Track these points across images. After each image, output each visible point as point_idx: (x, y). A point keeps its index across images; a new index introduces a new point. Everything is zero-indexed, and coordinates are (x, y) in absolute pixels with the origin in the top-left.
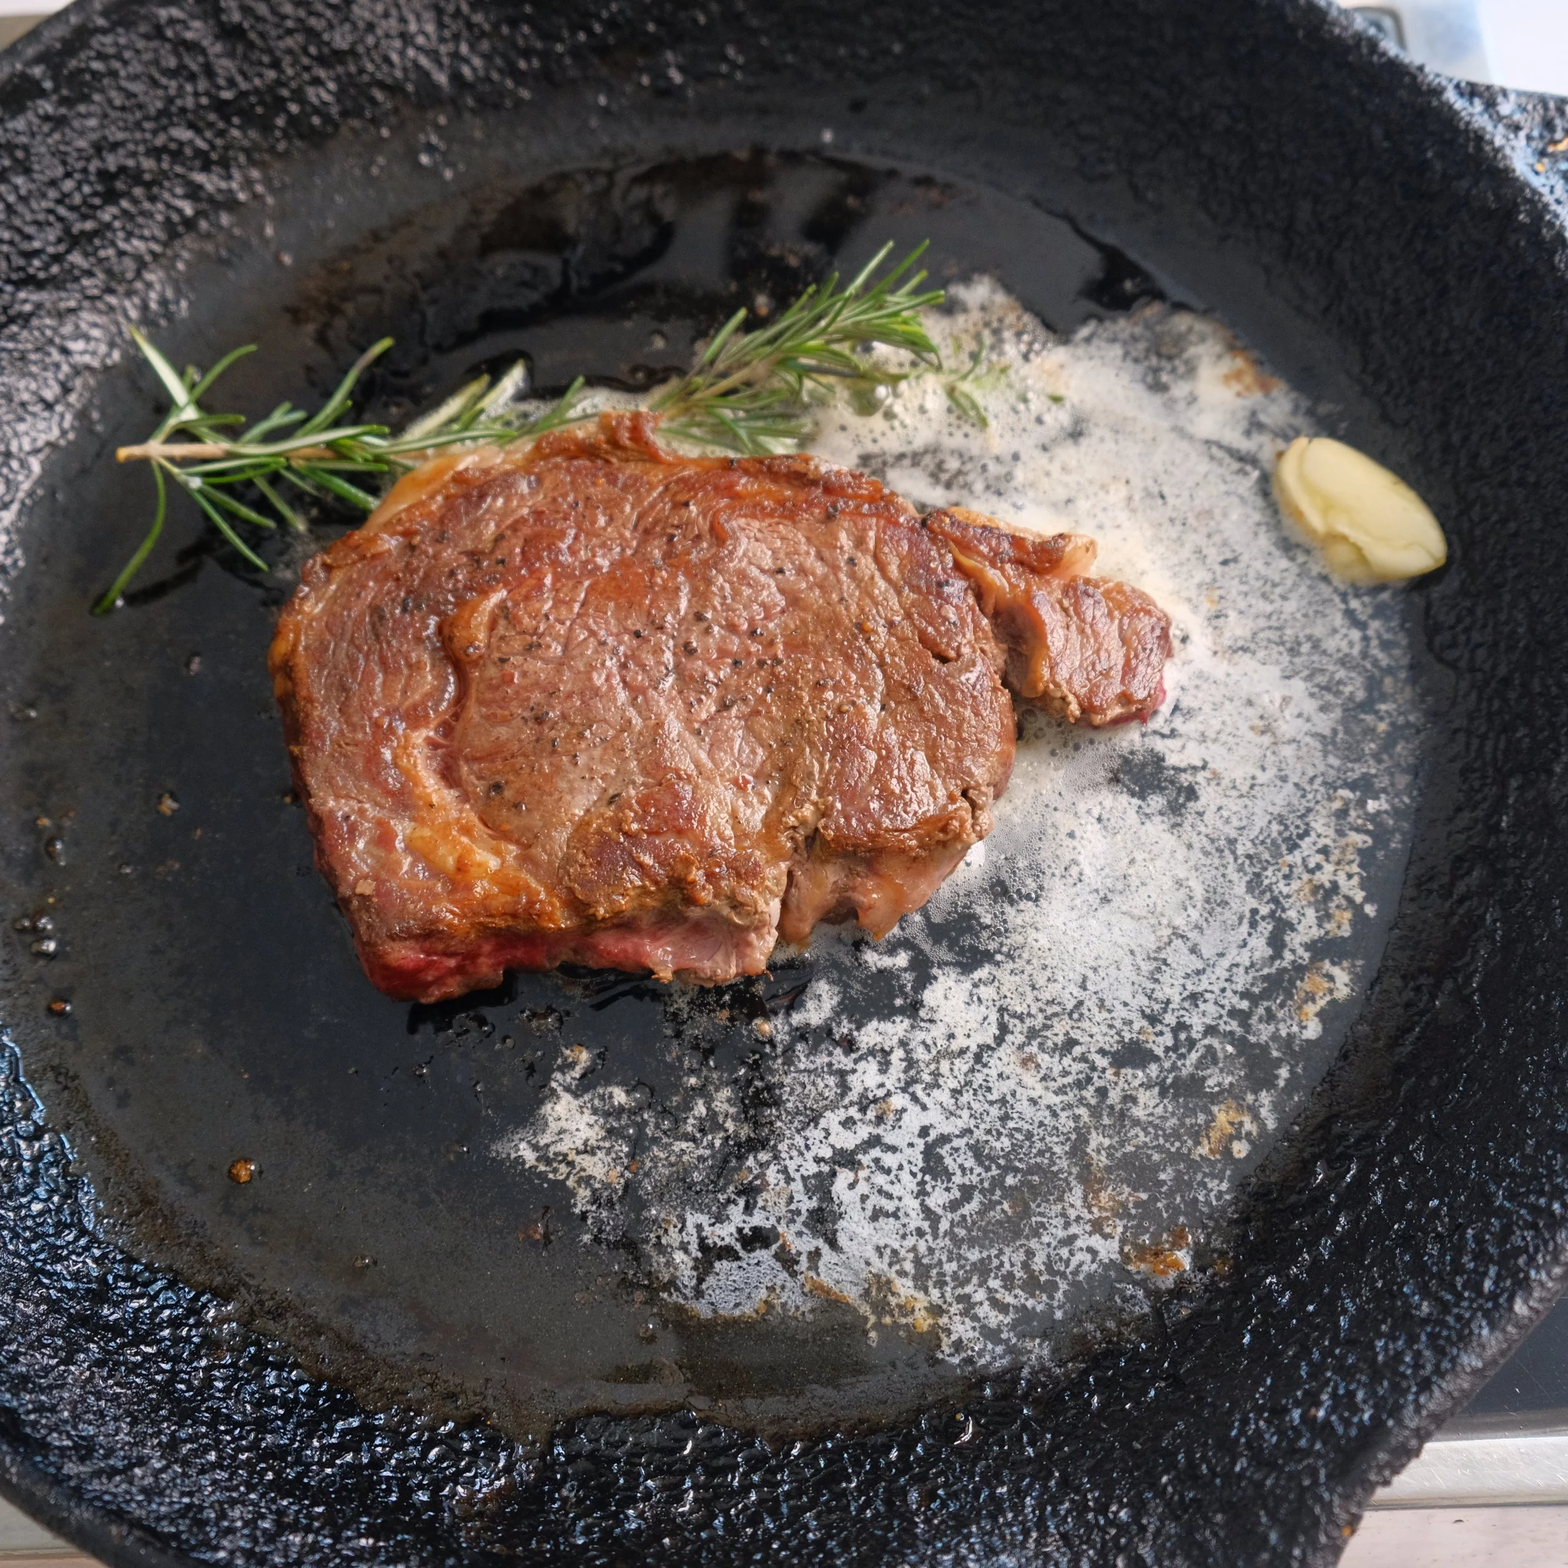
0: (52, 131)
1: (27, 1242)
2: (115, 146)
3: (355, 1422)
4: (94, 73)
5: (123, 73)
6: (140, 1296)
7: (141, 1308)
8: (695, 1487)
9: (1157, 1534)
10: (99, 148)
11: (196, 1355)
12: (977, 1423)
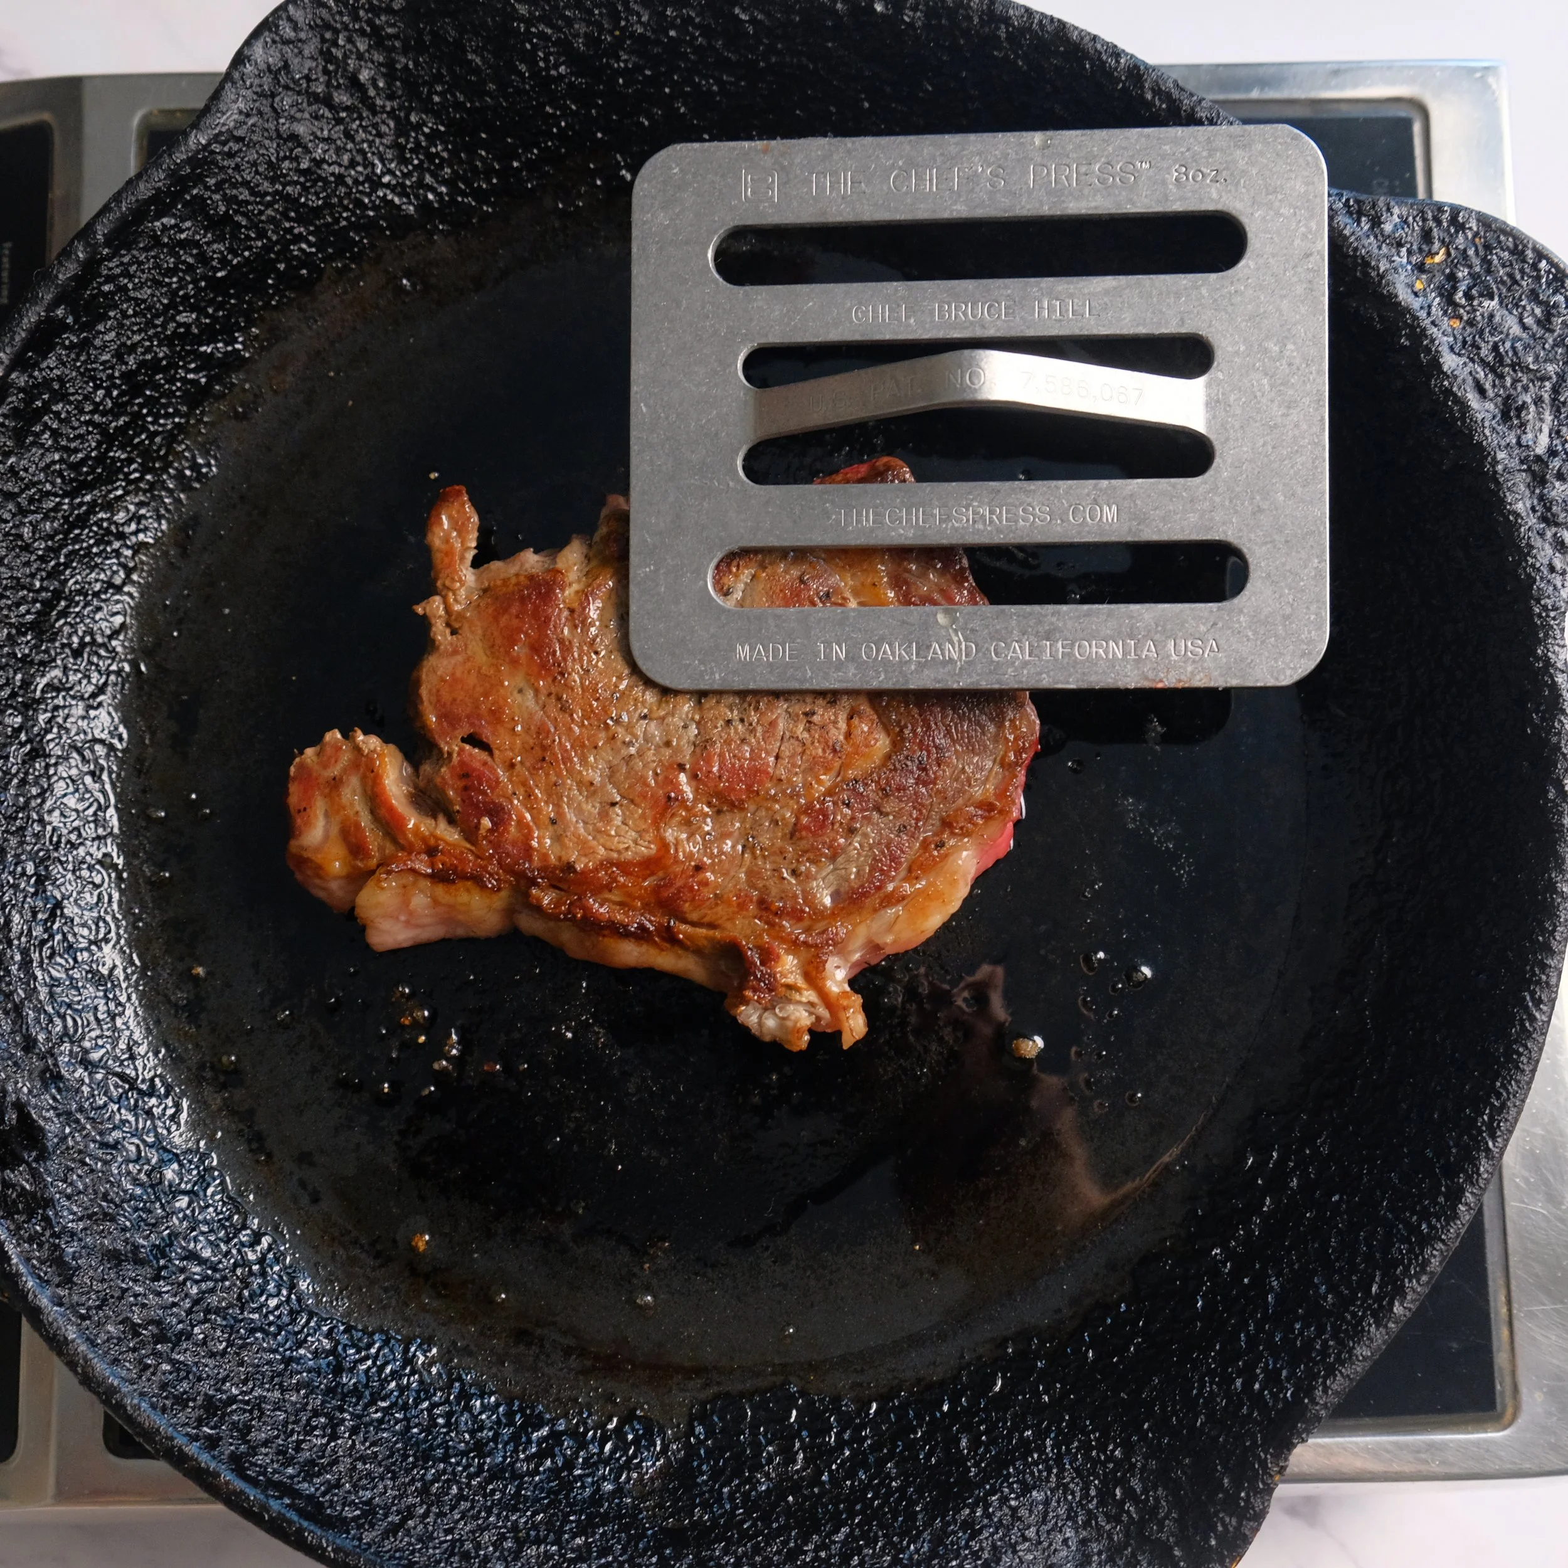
0: (78, 355)
1: (275, 1336)
2: (132, 349)
3: (545, 1431)
4: (105, 295)
5: (130, 286)
6: (367, 1358)
7: (369, 1368)
8: (803, 1448)
9: (1143, 1469)
10: (119, 356)
11: (418, 1401)
12: (1004, 1378)
